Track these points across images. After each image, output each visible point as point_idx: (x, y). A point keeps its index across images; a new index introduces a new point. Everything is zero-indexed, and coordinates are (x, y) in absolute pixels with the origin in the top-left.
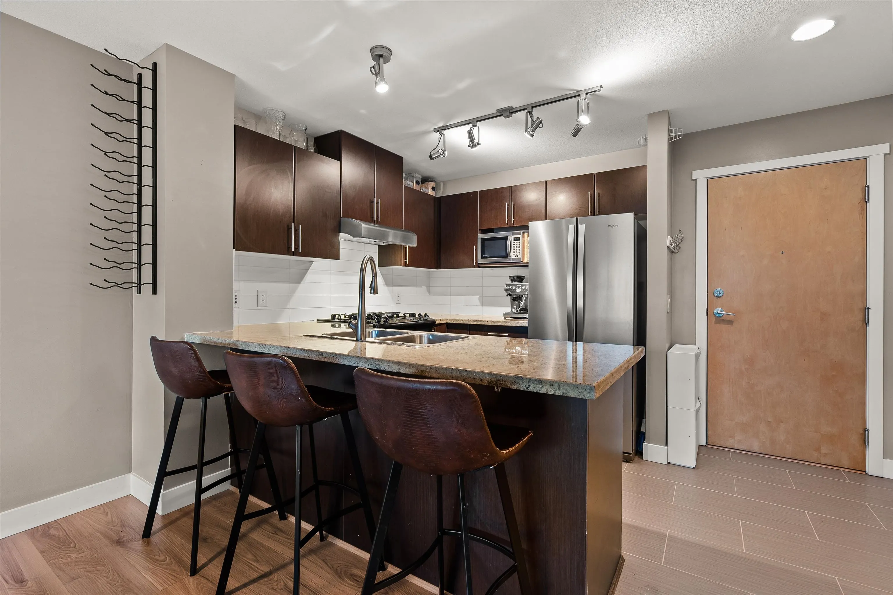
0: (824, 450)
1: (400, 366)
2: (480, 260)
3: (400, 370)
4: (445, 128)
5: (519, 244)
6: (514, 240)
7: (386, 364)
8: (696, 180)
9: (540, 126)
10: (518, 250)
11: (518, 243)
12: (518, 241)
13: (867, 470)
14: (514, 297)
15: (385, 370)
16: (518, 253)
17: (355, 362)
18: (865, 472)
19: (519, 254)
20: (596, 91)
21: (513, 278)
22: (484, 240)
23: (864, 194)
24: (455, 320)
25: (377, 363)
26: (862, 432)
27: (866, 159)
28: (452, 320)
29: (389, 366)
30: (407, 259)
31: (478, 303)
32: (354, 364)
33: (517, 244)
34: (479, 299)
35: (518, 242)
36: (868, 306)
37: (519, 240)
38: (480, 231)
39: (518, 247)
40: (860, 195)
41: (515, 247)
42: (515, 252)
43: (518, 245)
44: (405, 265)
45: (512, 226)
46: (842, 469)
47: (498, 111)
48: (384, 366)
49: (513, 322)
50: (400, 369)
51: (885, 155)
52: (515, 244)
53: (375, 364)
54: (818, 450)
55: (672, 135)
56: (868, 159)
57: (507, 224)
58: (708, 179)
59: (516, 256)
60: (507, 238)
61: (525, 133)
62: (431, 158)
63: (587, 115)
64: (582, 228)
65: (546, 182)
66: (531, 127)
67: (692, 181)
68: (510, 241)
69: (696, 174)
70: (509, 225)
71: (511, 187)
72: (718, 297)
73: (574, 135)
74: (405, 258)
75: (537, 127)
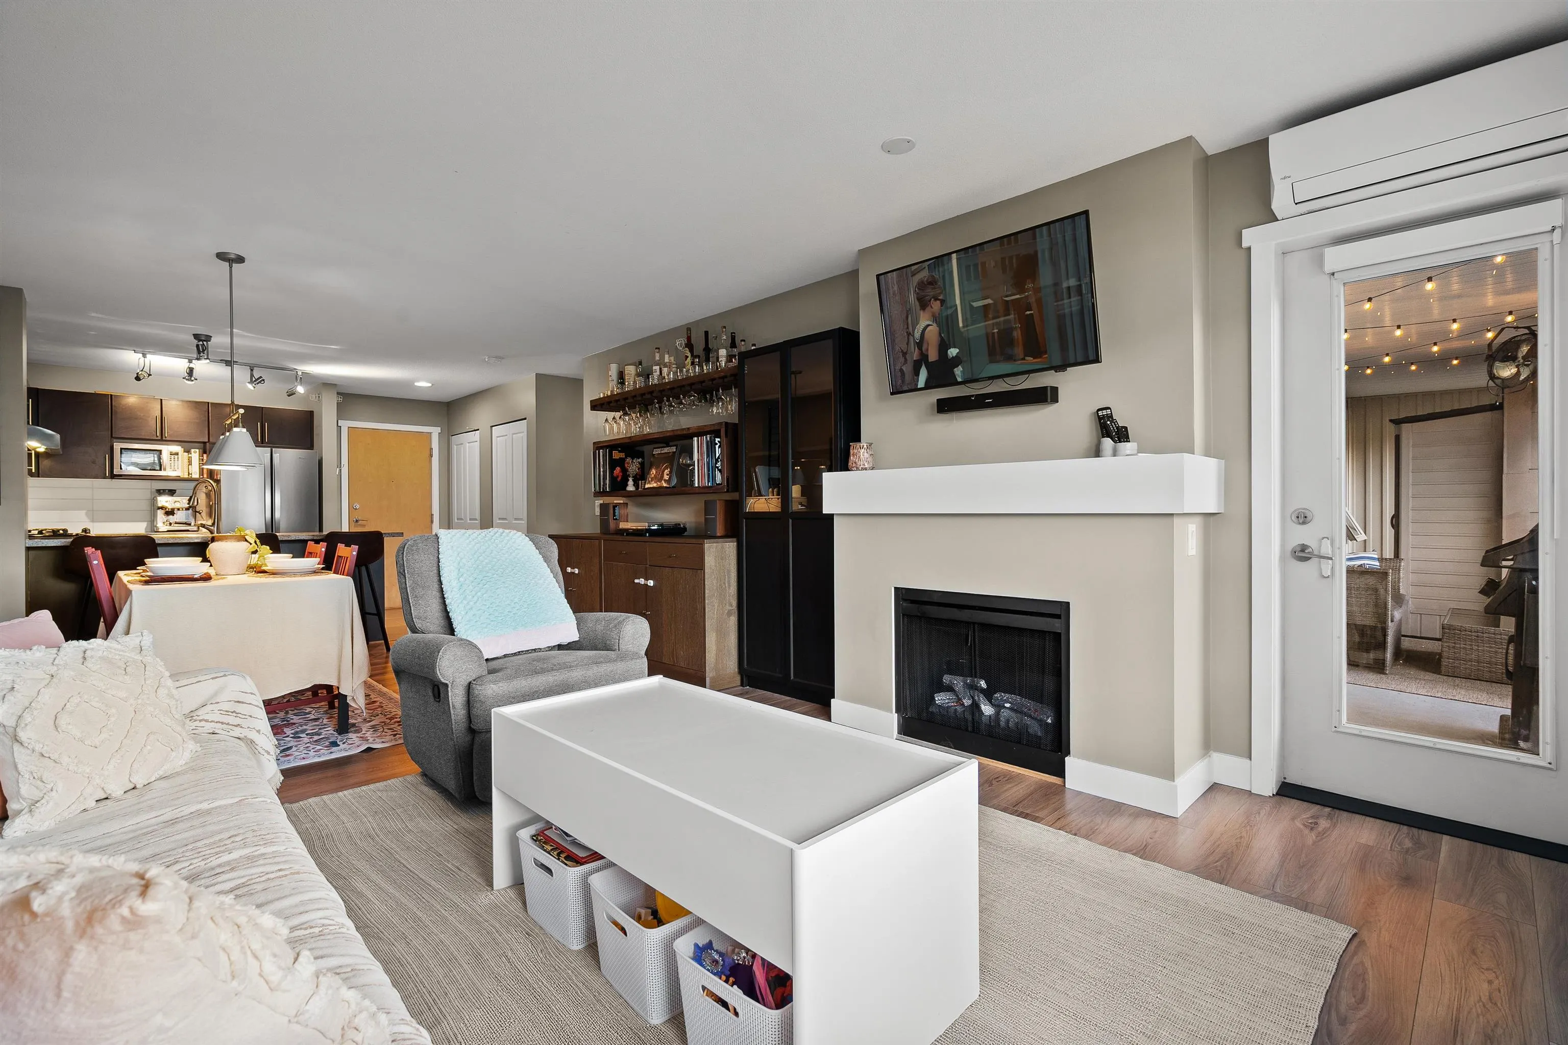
2: (117, 471)
4: (153, 353)
5: (177, 459)
6: (170, 454)
8: (341, 427)
9: (262, 382)
10: (175, 465)
11: (175, 458)
12: (175, 456)
14: (167, 510)
19: (176, 469)
20: (310, 374)
21: (163, 491)
22: (121, 449)
23: (431, 452)
27: (431, 433)
36: (432, 513)
37: (177, 455)
38: (117, 440)
39: (175, 462)
40: (429, 452)
41: (172, 462)
43: (175, 460)
45: (164, 439)
47: (222, 360)
51: (439, 433)
52: (172, 458)
55: (338, 400)
57: (157, 436)
58: (348, 428)
59: (172, 471)
60: (160, 451)
61: (248, 384)
62: (138, 378)
63: (301, 385)
64: (275, 456)
65: (208, 403)
66: (255, 381)
67: (339, 428)
68: (165, 456)
69: (341, 423)
70: (159, 438)
71: (161, 400)
72: (356, 509)
73: (289, 396)
74: (30, 464)
75: (260, 382)
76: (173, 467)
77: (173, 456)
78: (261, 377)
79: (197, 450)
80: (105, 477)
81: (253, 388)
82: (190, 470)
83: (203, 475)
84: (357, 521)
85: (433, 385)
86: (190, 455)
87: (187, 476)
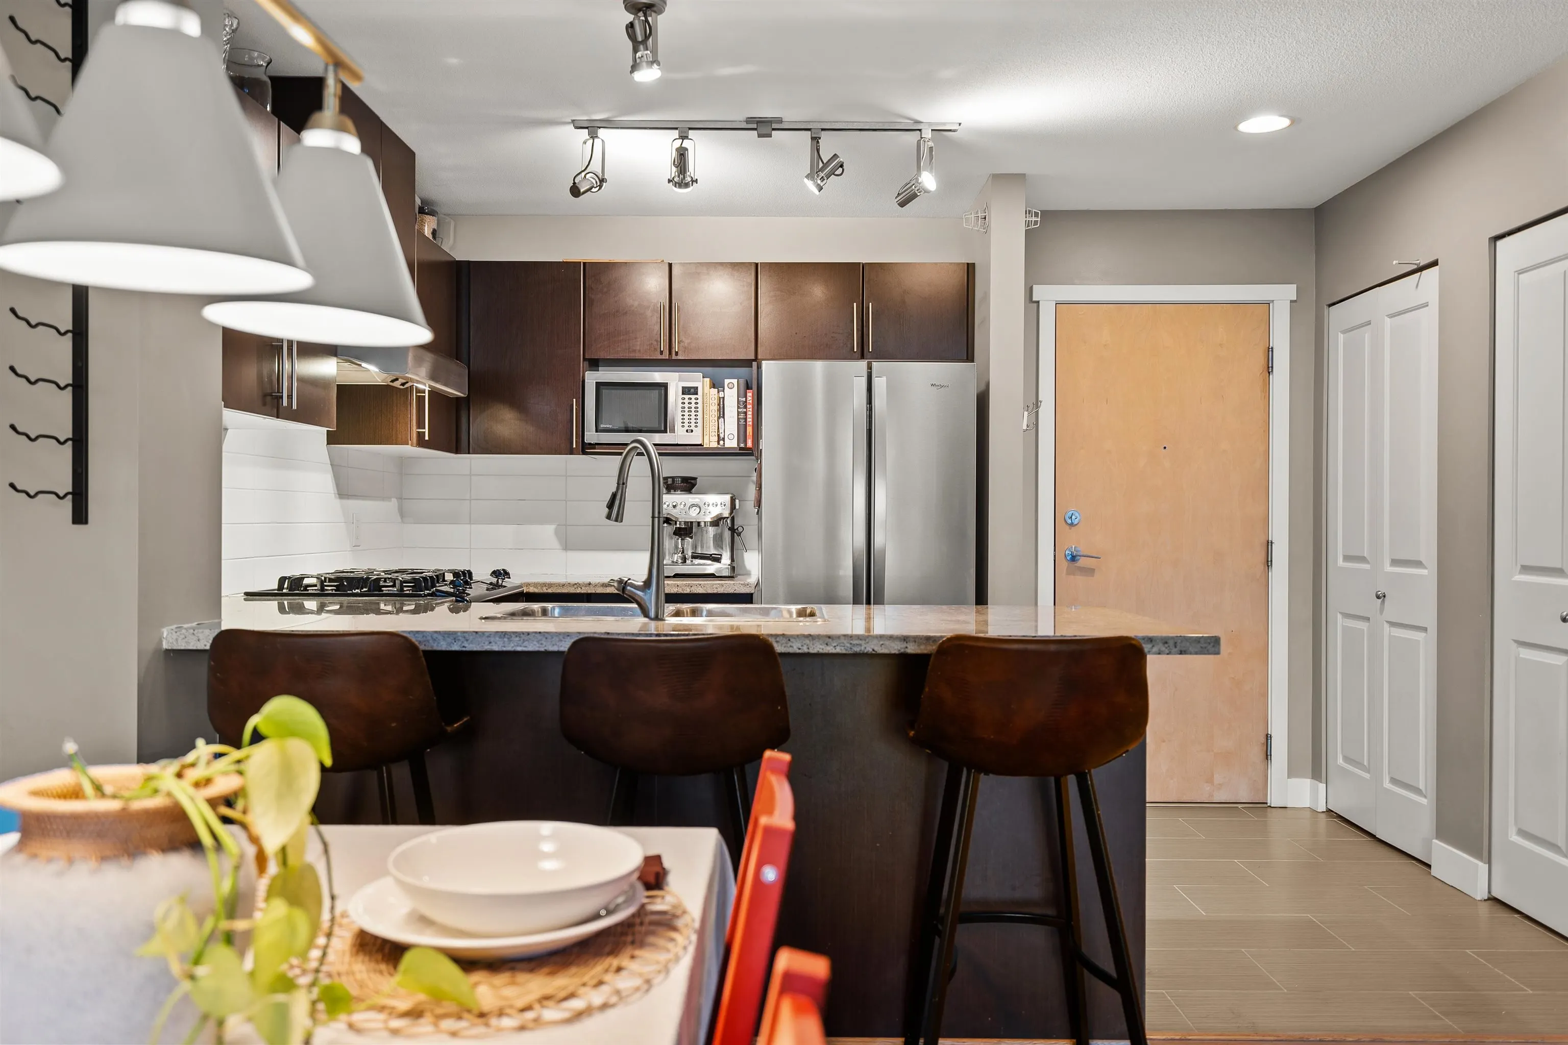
0: (1218, 779)
1: (907, 643)
2: (591, 436)
3: (906, 649)
4: (609, 124)
5: (696, 403)
6: (683, 394)
7: (875, 641)
8: (1038, 302)
9: (839, 171)
10: (693, 417)
11: (693, 401)
12: (693, 397)
13: (1269, 802)
14: (678, 526)
15: (873, 652)
16: (693, 425)
17: (802, 646)
18: (1267, 803)
19: (696, 426)
20: (950, 130)
21: (673, 481)
22: (599, 385)
23: (1266, 359)
24: (550, 585)
25: (855, 642)
26: (1264, 740)
27: (1269, 304)
28: (544, 585)
29: (882, 644)
30: (424, 428)
31: (555, 543)
32: (799, 649)
33: (690, 403)
34: (557, 533)
35: (693, 399)
36: (1270, 539)
37: (697, 394)
38: (586, 363)
39: (693, 410)
40: (1262, 361)
41: (687, 410)
42: (686, 421)
43: (693, 405)
44: (421, 443)
45: (674, 357)
46: (1240, 806)
47: (749, 120)
48: (872, 647)
49: (708, 584)
50: (907, 647)
51: (1291, 301)
52: (687, 401)
53: (851, 644)
54: (1210, 780)
55: (1029, 221)
56: (1271, 305)
57: (662, 353)
58: (1056, 304)
59: (687, 431)
60: (664, 386)
61: (806, 180)
62: (575, 191)
63: (931, 172)
64: (880, 384)
65: (757, 265)
66: (822, 170)
67: (1032, 304)
68: (674, 395)
69: (1039, 292)
70: (666, 356)
71: (670, 265)
72: (1072, 525)
73: (902, 204)
74: (420, 424)
75: (832, 173)
76: (686, 425)
77: (687, 397)
78: (835, 156)
79: (735, 381)
80: (571, 452)
81: (816, 191)
82: (721, 431)
83: (745, 442)
84: (1074, 558)
85: (1293, 122)
86: (721, 394)
87: (714, 445)
